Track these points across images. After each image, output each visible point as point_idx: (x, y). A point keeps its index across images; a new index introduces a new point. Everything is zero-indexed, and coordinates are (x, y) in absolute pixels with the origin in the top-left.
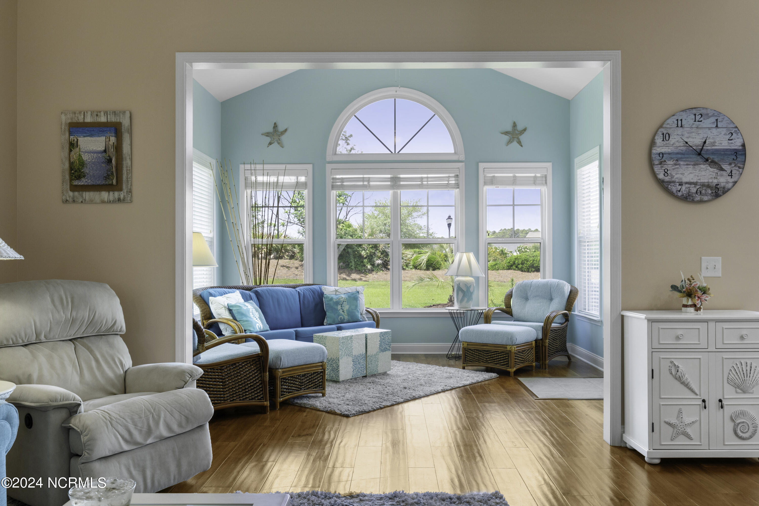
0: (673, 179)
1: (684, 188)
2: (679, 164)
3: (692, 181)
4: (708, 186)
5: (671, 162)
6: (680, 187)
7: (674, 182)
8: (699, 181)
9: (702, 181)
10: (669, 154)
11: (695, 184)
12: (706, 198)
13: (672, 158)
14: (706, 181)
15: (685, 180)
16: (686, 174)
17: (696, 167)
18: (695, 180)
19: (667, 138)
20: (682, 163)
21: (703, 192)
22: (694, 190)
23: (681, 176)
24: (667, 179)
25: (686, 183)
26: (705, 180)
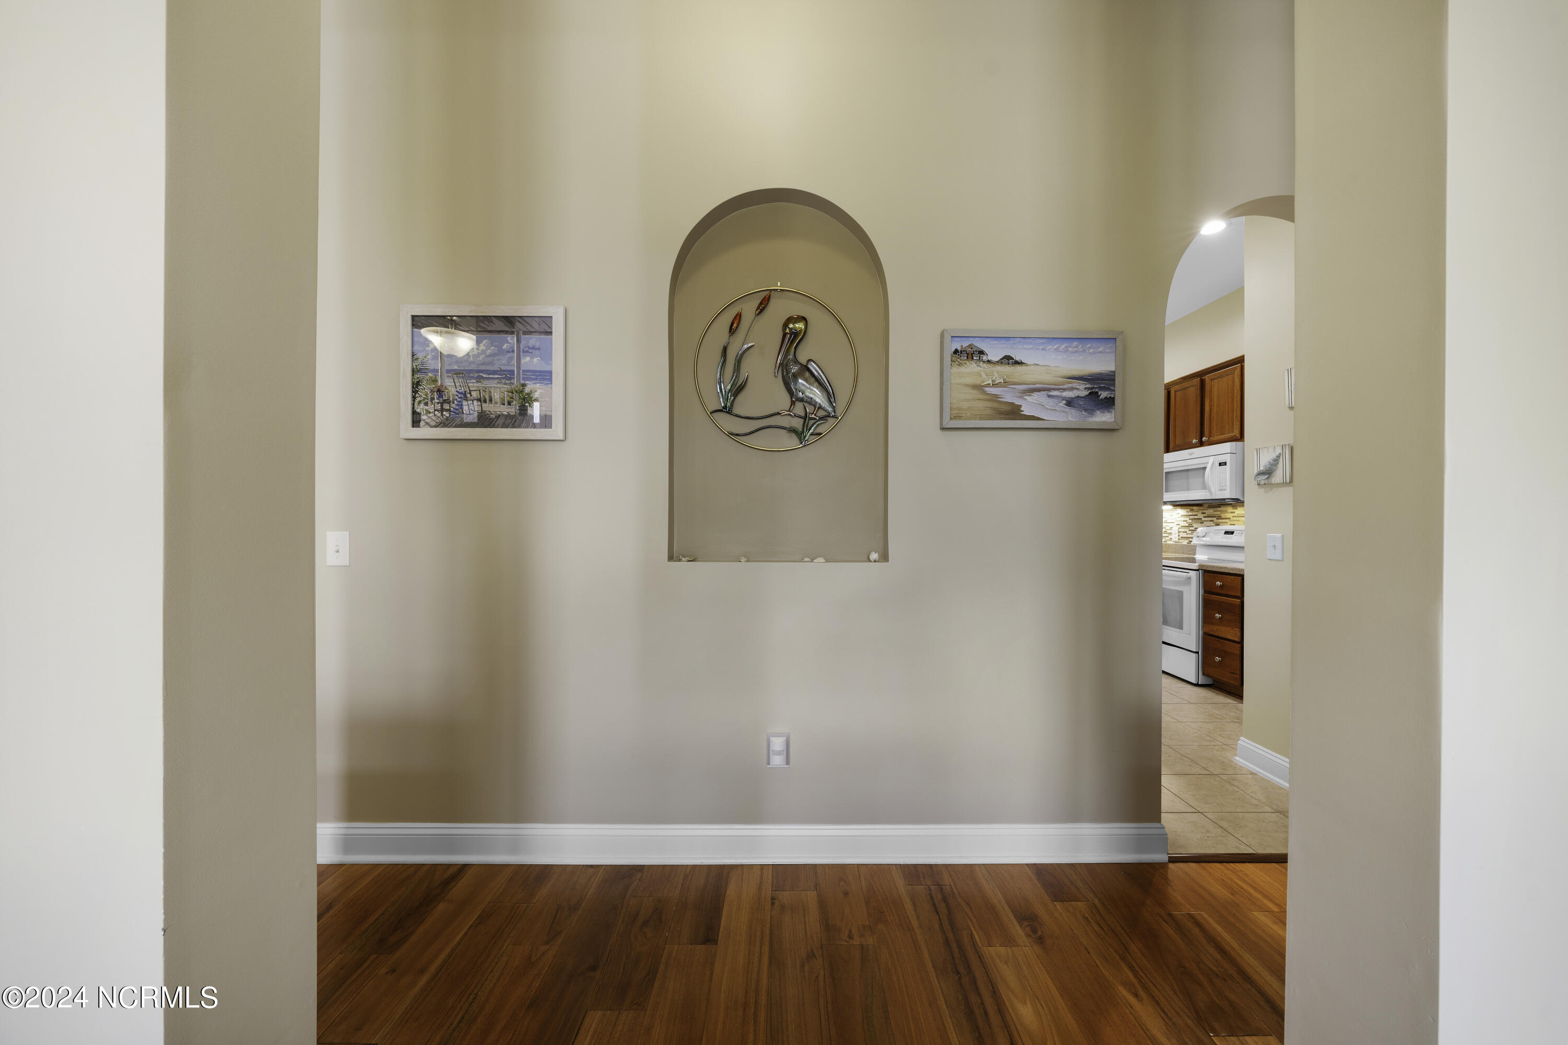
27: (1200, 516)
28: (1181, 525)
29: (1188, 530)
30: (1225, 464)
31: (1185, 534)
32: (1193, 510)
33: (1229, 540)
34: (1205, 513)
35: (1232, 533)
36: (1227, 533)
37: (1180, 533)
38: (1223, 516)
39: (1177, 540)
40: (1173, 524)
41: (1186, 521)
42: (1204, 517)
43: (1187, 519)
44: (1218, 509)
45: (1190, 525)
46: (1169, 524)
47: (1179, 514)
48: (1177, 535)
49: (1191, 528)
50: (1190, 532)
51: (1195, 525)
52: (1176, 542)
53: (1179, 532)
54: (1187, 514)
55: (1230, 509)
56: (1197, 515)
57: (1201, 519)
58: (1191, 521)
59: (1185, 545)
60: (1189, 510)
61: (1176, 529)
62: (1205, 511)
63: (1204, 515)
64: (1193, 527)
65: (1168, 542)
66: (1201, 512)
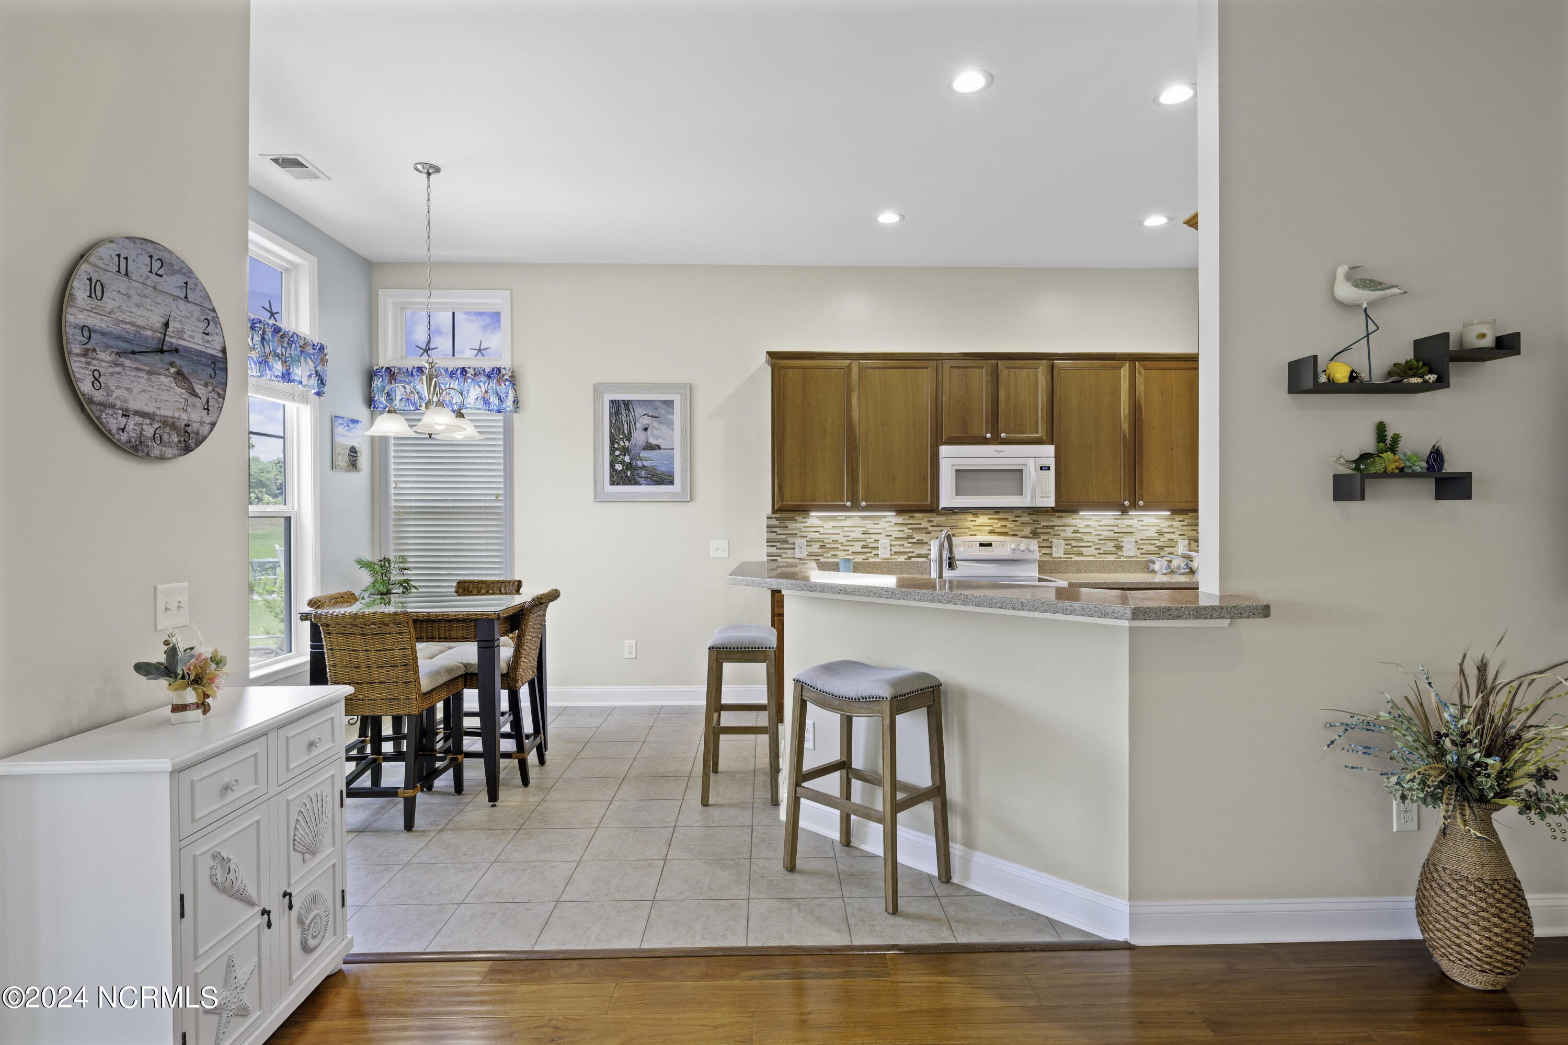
0: (111, 400)
1: (132, 422)
2: (122, 365)
3: (146, 409)
4: (173, 427)
5: (105, 356)
6: (124, 420)
7: (113, 406)
8: (158, 413)
9: (163, 412)
10: (103, 334)
11: (151, 417)
12: (169, 452)
13: (108, 346)
14: (170, 414)
15: (134, 405)
16: (136, 391)
17: (153, 378)
18: (150, 409)
19: (99, 293)
20: (127, 363)
21: (165, 437)
22: (149, 432)
23: (126, 394)
24: (98, 396)
25: (137, 413)
26: (166, 412)
27: (925, 524)
28: (894, 536)
29: (906, 542)
30: (1049, 468)
31: (902, 547)
32: (914, 517)
33: (991, 553)
34: (932, 521)
35: (990, 545)
36: (981, 545)
37: (893, 547)
38: (960, 525)
39: (888, 556)
40: (880, 535)
41: (903, 531)
42: (931, 526)
43: (905, 529)
44: (953, 517)
45: (910, 537)
46: (872, 536)
47: (890, 522)
48: (889, 550)
49: (911, 540)
50: (910, 545)
51: (918, 537)
52: (885, 559)
53: (891, 545)
54: (904, 522)
55: (970, 517)
56: (920, 524)
57: (927, 528)
58: (910, 531)
59: (905, 563)
60: (908, 517)
61: (884, 542)
62: (932, 519)
63: (932, 524)
64: (914, 538)
65: (871, 560)
66: (926, 519)
